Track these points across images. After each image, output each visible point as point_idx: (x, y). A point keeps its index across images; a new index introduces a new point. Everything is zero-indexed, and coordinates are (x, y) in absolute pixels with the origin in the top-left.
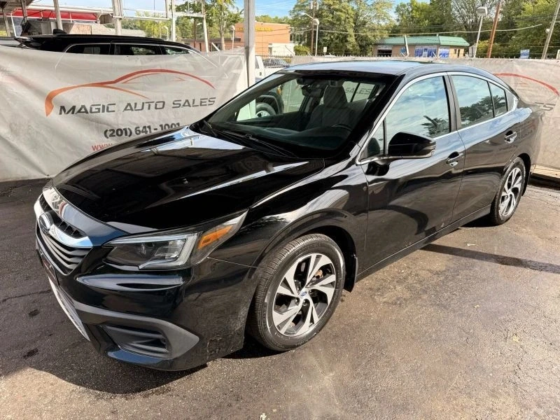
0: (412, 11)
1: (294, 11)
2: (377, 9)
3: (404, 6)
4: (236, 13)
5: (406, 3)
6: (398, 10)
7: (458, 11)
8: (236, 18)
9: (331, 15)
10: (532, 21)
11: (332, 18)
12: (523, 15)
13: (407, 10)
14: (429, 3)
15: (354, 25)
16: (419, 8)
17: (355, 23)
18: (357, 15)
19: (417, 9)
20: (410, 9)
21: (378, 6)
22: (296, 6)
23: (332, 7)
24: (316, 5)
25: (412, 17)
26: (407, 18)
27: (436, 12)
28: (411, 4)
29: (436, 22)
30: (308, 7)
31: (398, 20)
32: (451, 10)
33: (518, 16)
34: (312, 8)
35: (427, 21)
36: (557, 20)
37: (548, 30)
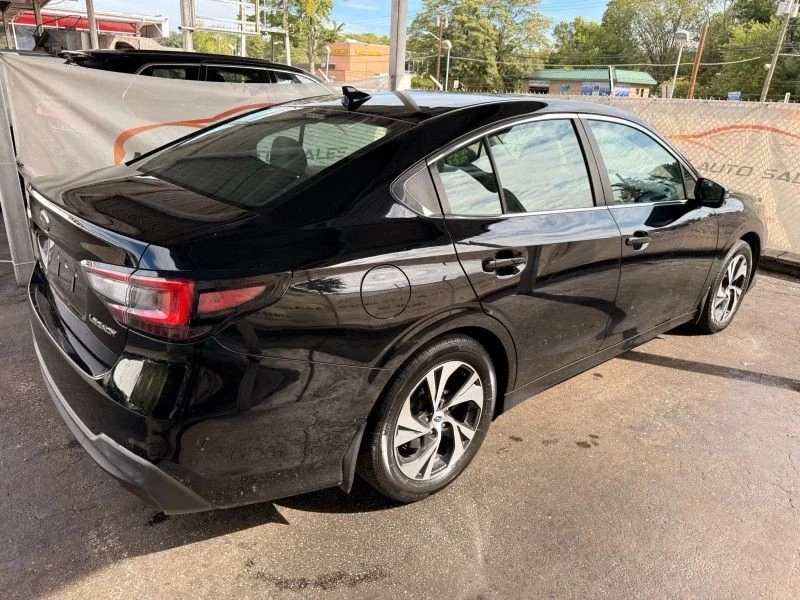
0: (576, 34)
1: (413, 28)
2: (529, 29)
3: (566, 26)
4: (332, 28)
5: (568, 23)
6: (557, 31)
7: (641, 36)
8: (332, 35)
9: (465, 36)
10: (743, 52)
11: (466, 40)
12: (732, 43)
13: (570, 32)
14: (600, 23)
15: (496, 51)
16: (586, 30)
17: (497, 48)
18: (500, 36)
19: (584, 31)
20: (574, 32)
21: (530, 25)
22: (415, 22)
23: (466, 25)
24: (444, 21)
25: (577, 42)
26: (569, 42)
27: (611, 37)
28: (576, 24)
29: (610, 50)
30: (432, 24)
31: (557, 46)
32: (631, 34)
33: (725, 45)
34: (438, 25)
35: (597, 49)
36: (781, 52)
37: (768, 66)
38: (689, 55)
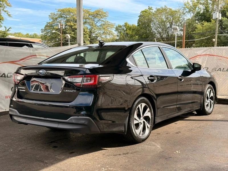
0: (126, 30)
1: (45, 29)
2: (104, 29)
3: (120, 26)
4: (4, 30)
5: (122, 25)
6: (117, 29)
7: (156, 30)
10: (202, 35)
12: (197, 31)
13: (123, 29)
14: (137, 25)
15: (89, 39)
16: (131, 28)
18: (91, 32)
20: (125, 29)
21: (104, 27)
22: (46, 26)
23: (73, 27)
24: (63, 25)
25: (127, 34)
26: (123, 34)
27: (143, 31)
28: (125, 25)
29: (143, 37)
30: (56, 27)
31: (118, 36)
32: (151, 29)
33: (194, 32)
34: (59, 28)
35: (137, 36)
36: (218, 34)
37: (214, 40)
38: (180, 37)
